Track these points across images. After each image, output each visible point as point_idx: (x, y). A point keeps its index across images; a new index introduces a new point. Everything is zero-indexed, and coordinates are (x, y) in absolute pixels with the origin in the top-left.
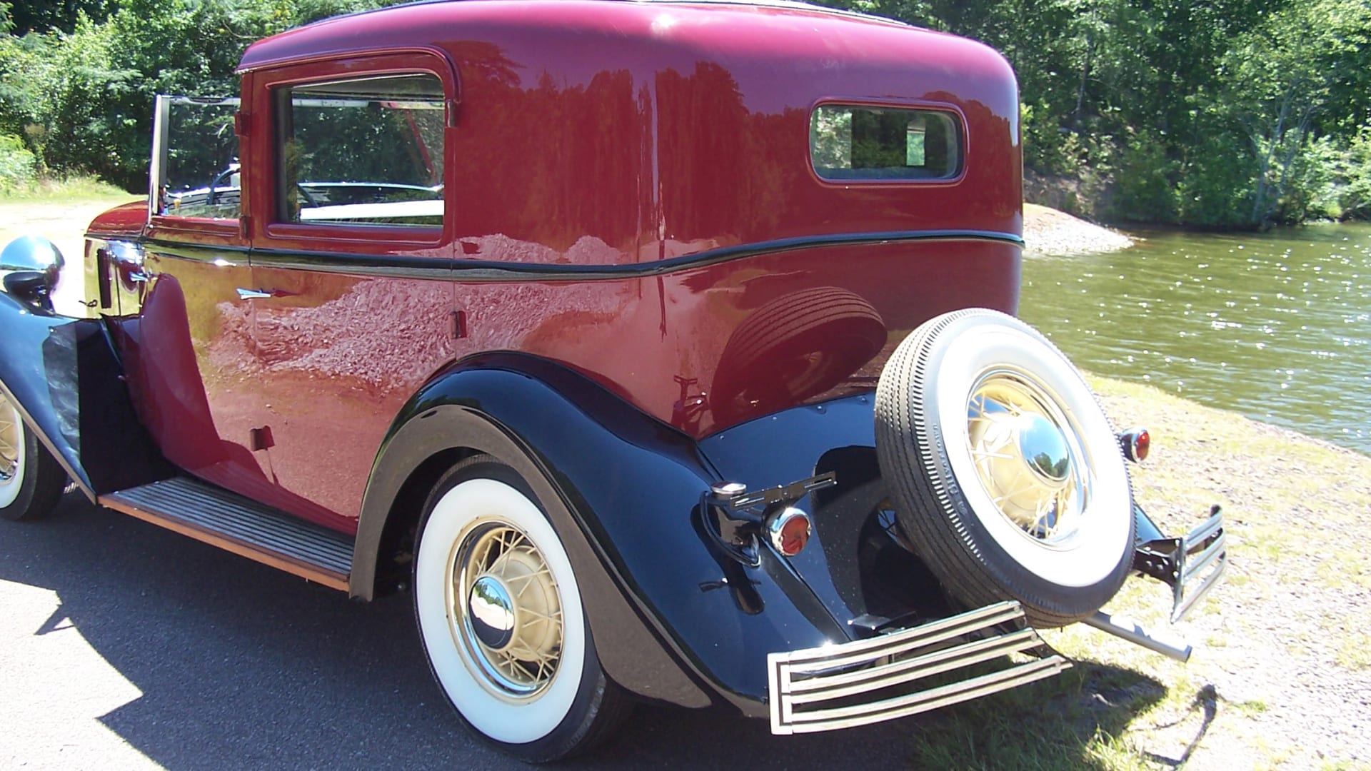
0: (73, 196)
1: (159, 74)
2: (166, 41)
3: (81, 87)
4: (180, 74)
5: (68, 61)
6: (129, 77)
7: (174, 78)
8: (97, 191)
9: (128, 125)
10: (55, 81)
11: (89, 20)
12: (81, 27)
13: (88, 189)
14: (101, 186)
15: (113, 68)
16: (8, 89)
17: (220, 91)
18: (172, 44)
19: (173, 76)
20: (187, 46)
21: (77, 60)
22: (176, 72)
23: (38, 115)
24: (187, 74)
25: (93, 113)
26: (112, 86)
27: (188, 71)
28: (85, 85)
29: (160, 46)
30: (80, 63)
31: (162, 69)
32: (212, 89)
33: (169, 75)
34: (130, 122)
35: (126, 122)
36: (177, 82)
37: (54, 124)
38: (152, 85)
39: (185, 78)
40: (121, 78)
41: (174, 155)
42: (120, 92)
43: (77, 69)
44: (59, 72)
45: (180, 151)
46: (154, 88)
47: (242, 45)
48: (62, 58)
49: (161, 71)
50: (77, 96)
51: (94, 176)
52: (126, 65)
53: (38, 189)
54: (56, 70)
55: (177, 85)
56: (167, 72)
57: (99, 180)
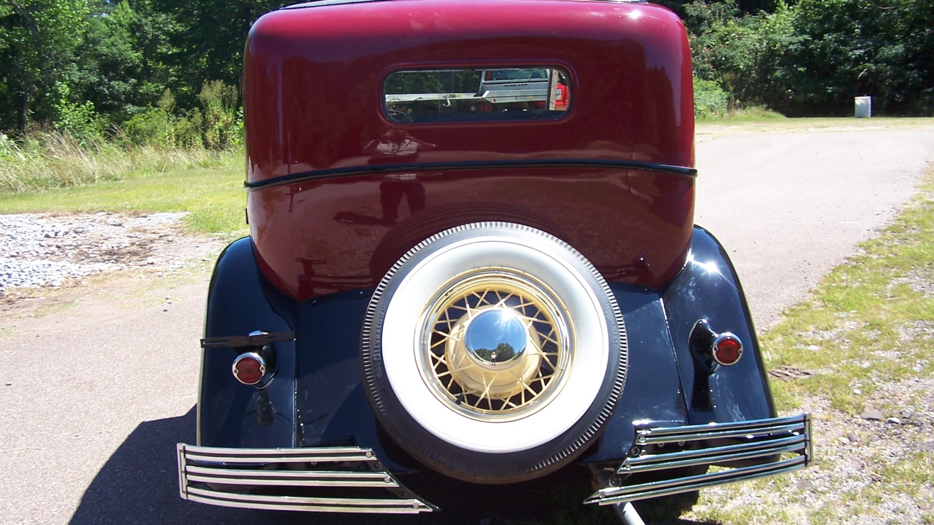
0: (745, 120)
1: (823, 37)
2: (832, 15)
3: (772, 48)
4: (838, 36)
5: (766, 32)
6: (802, 40)
7: (833, 39)
8: (763, 116)
9: (801, 71)
10: (757, 45)
11: (785, 4)
12: (780, 9)
13: (758, 114)
14: (767, 112)
15: (794, 34)
16: (726, 51)
17: (866, 46)
18: (835, 16)
19: (833, 38)
20: (846, 17)
21: (772, 30)
22: (835, 35)
23: (744, 66)
24: (843, 36)
25: (780, 64)
26: (791, 47)
27: (844, 34)
28: (775, 46)
29: (828, 18)
30: (774, 33)
31: (826, 34)
32: (859, 45)
33: (830, 37)
34: (801, 69)
35: (800, 69)
36: (836, 41)
37: (754, 72)
38: (819, 45)
39: (842, 38)
40: (797, 41)
41: (829, 91)
42: (796, 50)
43: (770, 36)
44: (759, 39)
45: (835, 88)
46: (819, 46)
47: (884, 14)
48: (762, 30)
49: (825, 35)
50: (771, 53)
51: (764, 105)
52: (803, 32)
53: (726, 115)
54: (757, 38)
55: (836, 44)
56: (829, 36)
57: (767, 108)
